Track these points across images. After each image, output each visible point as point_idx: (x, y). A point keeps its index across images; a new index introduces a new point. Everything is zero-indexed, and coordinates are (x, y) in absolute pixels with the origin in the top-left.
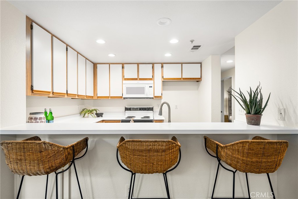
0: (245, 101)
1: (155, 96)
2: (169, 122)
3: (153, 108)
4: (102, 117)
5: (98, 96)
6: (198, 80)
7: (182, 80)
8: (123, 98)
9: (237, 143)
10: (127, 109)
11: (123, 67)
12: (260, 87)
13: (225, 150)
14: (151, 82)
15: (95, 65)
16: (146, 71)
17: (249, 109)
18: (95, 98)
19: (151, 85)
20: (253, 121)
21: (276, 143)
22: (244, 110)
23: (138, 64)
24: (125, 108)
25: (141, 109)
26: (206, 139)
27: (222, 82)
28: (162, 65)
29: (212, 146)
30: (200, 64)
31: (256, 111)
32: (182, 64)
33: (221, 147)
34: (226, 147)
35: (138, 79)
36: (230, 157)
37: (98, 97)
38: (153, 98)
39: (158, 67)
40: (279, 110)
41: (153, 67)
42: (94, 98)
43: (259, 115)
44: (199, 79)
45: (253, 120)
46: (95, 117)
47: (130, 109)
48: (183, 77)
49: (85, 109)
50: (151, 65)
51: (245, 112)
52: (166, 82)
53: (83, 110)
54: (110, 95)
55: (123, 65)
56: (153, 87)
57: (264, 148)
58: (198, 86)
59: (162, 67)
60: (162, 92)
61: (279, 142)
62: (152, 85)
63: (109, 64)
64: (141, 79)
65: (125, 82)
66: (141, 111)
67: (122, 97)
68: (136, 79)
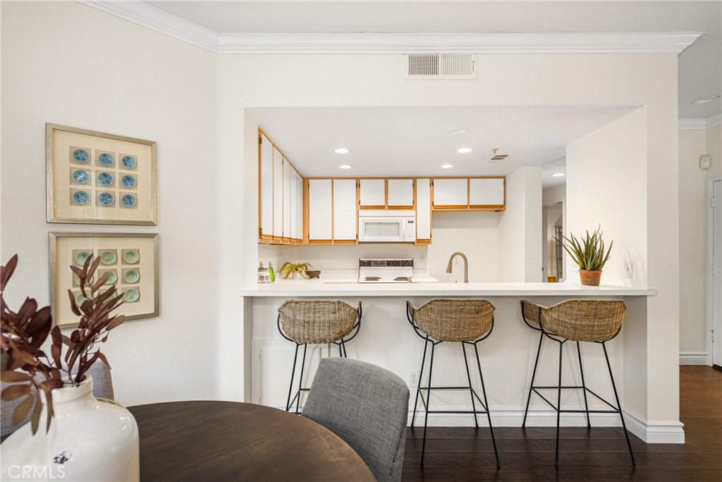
0: (579, 252)
1: (418, 238)
2: (465, 282)
3: (412, 261)
4: (318, 277)
5: (310, 238)
6: (499, 209)
7: (469, 209)
8: (357, 243)
9: (565, 304)
10: (362, 264)
11: (358, 186)
12: (600, 232)
13: (550, 313)
14: (412, 212)
15: (305, 182)
16: (401, 194)
17: (583, 263)
18: (305, 244)
19: (411, 219)
20: (589, 280)
21: (611, 302)
22: (577, 265)
23: (386, 179)
24: (360, 261)
25: (390, 264)
26: (523, 304)
27: (545, 208)
28: (432, 180)
29: (533, 311)
30: (503, 180)
31: (594, 265)
32: (469, 178)
33: (546, 310)
34: (551, 308)
35: (386, 207)
36: (556, 321)
37: (311, 241)
38: (413, 243)
39: (423, 186)
40: (626, 264)
41: (414, 185)
42: (303, 244)
43: (598, 272)
44: (501, 206)
45: (588, 278)
46: (306, 278)
47: (368, 264)
48: (471, 204)
49: (287, 263)
50: (411, 181)
51: (578, 267)
52: (439, 213)
53: (285, 265)
54: (333, 237)
55: (358, 182)
56: (415, 222)
57: (596, 309)
58: (499, 219)
59: (432, 184)
60: (431, 231)
61: (613, 302)
62: (414, 219)
63: (332, 179)
64: (391, 208)
65: (362, 213)
66: (390, 267)
67: (355, 241)
68: (382, 207)
